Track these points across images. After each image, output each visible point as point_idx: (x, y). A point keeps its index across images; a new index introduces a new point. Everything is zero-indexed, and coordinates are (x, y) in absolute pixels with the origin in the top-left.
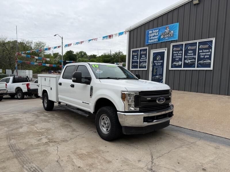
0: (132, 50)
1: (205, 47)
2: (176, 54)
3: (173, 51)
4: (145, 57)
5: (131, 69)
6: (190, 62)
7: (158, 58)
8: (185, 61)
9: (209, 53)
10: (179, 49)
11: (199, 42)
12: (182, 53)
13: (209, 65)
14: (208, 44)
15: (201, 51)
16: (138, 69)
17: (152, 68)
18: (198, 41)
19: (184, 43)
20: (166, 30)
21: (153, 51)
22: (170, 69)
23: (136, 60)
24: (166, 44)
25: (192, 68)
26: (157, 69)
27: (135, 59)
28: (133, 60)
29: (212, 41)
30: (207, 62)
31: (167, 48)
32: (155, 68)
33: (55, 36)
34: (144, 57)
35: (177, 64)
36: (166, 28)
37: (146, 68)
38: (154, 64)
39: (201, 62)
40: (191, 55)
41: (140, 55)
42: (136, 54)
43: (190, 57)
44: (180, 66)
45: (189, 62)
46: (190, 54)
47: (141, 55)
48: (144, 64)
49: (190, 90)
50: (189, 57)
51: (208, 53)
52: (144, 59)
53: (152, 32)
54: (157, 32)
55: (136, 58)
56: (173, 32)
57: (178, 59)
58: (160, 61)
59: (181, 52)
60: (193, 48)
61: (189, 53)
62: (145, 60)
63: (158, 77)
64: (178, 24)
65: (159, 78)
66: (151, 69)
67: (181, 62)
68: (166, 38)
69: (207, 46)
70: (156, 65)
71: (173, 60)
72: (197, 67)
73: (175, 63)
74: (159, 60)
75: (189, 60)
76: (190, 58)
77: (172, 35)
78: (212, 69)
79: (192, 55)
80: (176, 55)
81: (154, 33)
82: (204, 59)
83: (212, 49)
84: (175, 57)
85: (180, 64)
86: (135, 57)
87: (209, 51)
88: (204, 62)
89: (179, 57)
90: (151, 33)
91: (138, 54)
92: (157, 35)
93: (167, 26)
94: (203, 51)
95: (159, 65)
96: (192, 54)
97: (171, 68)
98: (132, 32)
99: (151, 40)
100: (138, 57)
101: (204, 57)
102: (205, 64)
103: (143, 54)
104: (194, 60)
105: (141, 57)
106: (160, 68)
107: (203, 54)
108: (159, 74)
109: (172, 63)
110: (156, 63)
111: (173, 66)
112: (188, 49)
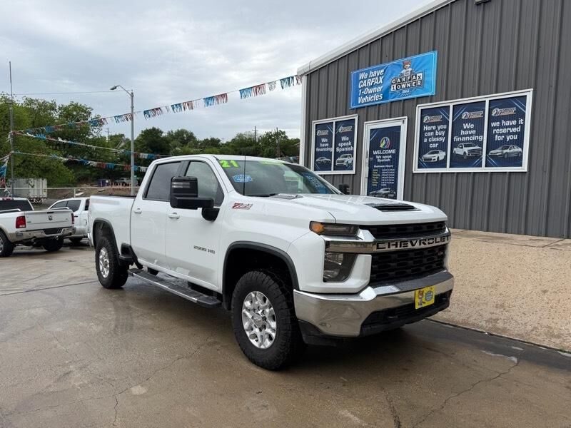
0: (315, 123)
1: (506, 113)
2: (430, 131)
3: (422, 124)
4: (350, 140)
6: (467, 152)
7: (384, 143)
8: (455, 149)
9: (518, 129)
10: (438, 119)
11: (490, 101)
12: (447, 130)
13: (517, 160)
14: (514, 106)
15: (497, 124)
16: (332, 172)
17: (368, 168)
18: (487, 99)
19: (451, 103)
20: (403, 71)
21: (369, 126)
22: (416, 170)
23: (325, 150)
24: (403, 107)
25: (473, 167)
26: (380, 171)
27: (323, 145)
28: (318, 150)
29: (526, 96)
30: (512, 151)
31: (406, 117)
32: (376, 168)
33: (113, 89)
34: (346, 141)
35: (434, 157)
36: (404, 64)
37: (352, 169)
38: (372, 159)
39: (498, 151)
40: (469, 135)
41: (336, 135)
42: (325, 133)
43: (469, 138)
44: (441, 164)
45: (465, 153)
46: (467, 133)
47: (338, 136)
48: (347, 159)
49: (468, 224)
50: (464, 139)
51: (514, 130)
52: (346, 147)
53: (368, 76)
54: (380, 75)
55: (325, 143)
56: (421, 74)
57: (435, 146)
58: (390, 152)
59: (444, 127)
60: (476, 115)
61: (464, 130)
62: (349, 149)
63: (384, 192)
64: (434, 54)
65: (386, 194)
66: (365, 171)
67: (444, 154)
68: (404, 91)
69: (511, 111)
70: (378, 160)
71: (424, 148)
72: (486, 166)
73: (427, 156)
74: (387, 149)
75: (466, 146)
76: (468, 141)
77: (419, 83)
78: (526, 170)
79: (472, 135)
80: (429, 134)
81: (371, 78)
82: (504, 144)
83: (524, 118)
84: (428, 140)
85: (440, 159)
86: (323, 140)
87: (518, 122)
88: (505, 151)
89: (437, 139)
90: (364, 80)
91: (330, 134)
92: (380, 85)
93: (405, 60)
94: (501, 124)
95: (387, 160)
96: (474, 132)
97: (419, 167)
98: (315, 78)
99: (364, 96)
100: (330, 142)
101: (505, 139)
102: (506, 156)
103: (344, 134)
104: (478, 148)
105: (338, 140)
106: (389, 168)
107: (501, 131)
108: (387, 184)
109: (420, 156)
110: (377, 155)
111: (422, 162)
112: (463, 118)
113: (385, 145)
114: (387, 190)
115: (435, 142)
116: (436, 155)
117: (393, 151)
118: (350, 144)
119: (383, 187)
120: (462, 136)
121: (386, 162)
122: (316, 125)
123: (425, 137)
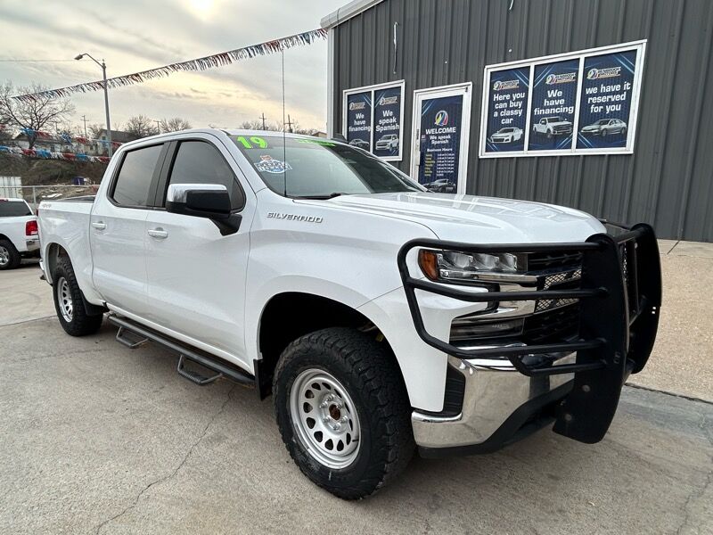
0: (346, 93)
1: (607, 75)
2: (502, 102)
3: (492, 93)
4: (394, 115)
6: (552, 130)
7: (440, 118)
8: (535, 125)
9: (623, 97)
10: (513, 84)
11: (586, 58)
12: (525, 101)
13: (620, 139)
14: (618, 65)
15: (594, 90)
17: (419, 152)
18: (582, 55)
19: (532, 63)
21: (420, 96)
22: (483, 154)
23: (360, 129)
24: (466, 70)
25: (559, 148)
26: (435, 156)
27: (358, 123)
28: (351, 129)
29: (636, 50)
30: (613, 126)
31: (471, 83)
32: (430, 153)
34: (389, 117)
35: (507, 137)
37: (397, 154)
38: (424, 140)
39: (593, 128)
40: (555, 107)
41: (375, 109)
42: (361, 106)
43: (554, 110)
44: (518, 145)
45: (549, 130)
46: (552, 103)
47: (378, 110)
48: (390, 141)
50: (548, 111)
51: (617, 98)
52: (389, 124)
55: (361, 120)
57: (509, 121)
58: (448, 130)
59: (522, 96)
60: (565, 78)
61: (549, 99)
62: (393, 128)
63: (440, 184)
65: (443, 187)
66: (415, 156)
67: (521, 132)
69: (614, 72)
70: (433, 142)
71: (494, 125)
72: (577, 147)
73: (498, 135)
74: (444, 127)
75: (550, 121)
76: (553, 115)
78: (632, 152)
79: (559, 106)
80: (501, 106)
82: (603, 117)
83: (631, 82)
84: (499, 114)
85: (516, 139)
86: (359, 116)
87: (622, 87)
88: (603, 127)
89: (512, 113)
91: (368, 107)
94: (599, 89)
95: (444, 142)
96: (562, 101)
97: (487, 151)
98: (345, 31)
100: (367, 119)
101: (604, 110)
102: (604, 134)
103: (387, 107)
104: (568, 123)
105: (378, 116)
106: (447, 152)
107: (600, 100)
108: (445, 174)
109: (488, 136)
110: (431, 134)
111: (491, 144)
112: (547, 82)
113: (442, 121)
114: (445, 182)
116: (510, 134)
117: (453, 130)
118: (394, 120)
119: (438, 178)
120: (545, 108)
121: (443, 144)
122: (349, 96)
123: (496, 110)
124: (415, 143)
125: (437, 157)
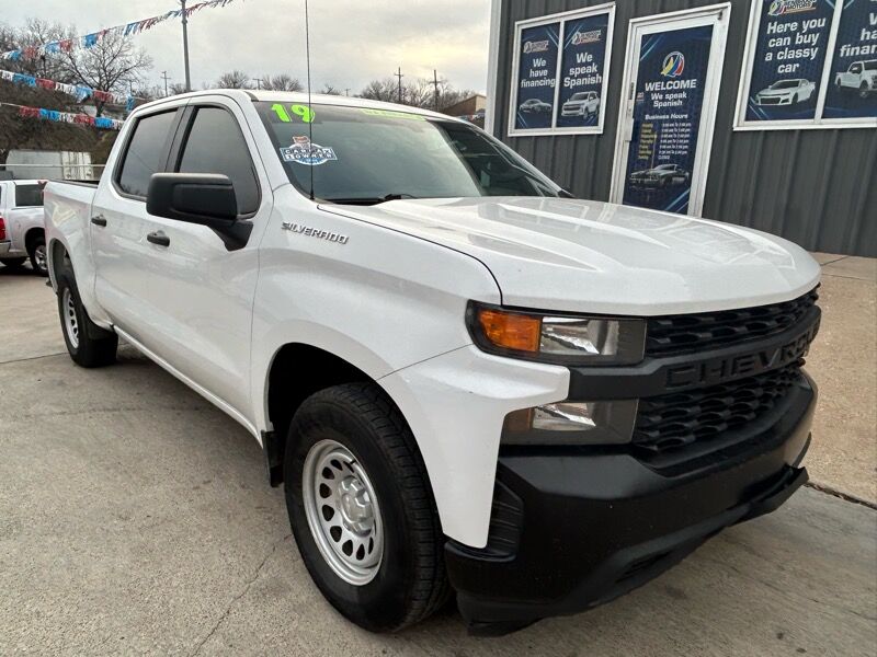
0: (520, 26)
2: (783, 35)
3: (765, 20)
4: (594, 60)
5: (513, 132)
6: (870, 82)
7: (671, 65)
8: (840, 75)
10: (805, 4)
12: (825, 32)
16: (554, 131)
21: (641, 28)
22: (740, 124)
23: (539, 83)
26: (658, 126)
27: (537, 74)
28: (525, 84)
31: (729, 4)
32: (649, 121)
34: (587, 64)
35: (786, 95)
37: (596, 124)
38: (641, 100)
41: (564, 51)
42: (542, 46)
44: (804, 109)
45: (864, 83)
47: (569, 53)
48: (586, 103)
49: (852, 240)
50: (867, 50)
52: (585, 75)
55: (541, 68)
57: (790, 68)
58: (683, 84)
59: (821, 23)
61: (872, 29)
62: (592, 81)
63: (663, 173)
65: (668, 178)
66: (625, 126)
67: (812, 86)
70: (657, 105)
71: (765, 75)
73: (770, 93)
74: (678, 78)
75: (869, 67)
80: (780, 42)
84: (775, 57)
85: (801, 99)
86: (538, 63)
89: (799, 54)
91: (553, 48)
95: (675, 104)
97: (747, 119)
100: (551, 68)
103: (584, 48)
105: (569, 62)
106: (678, 121)
108: (672, 156)
109: (753, 93)
110: (654, 92)
111: (756, 108)
113: (674, 69)
114: (671, 168)
115: (793, 61)
116: (792, 91)
117: (691, 84)
118: (594, 69)
119: (661, 162)
120: (861, 45)
121: (673, 107)
122: (523, 30)
123: (770, 50)
124: (627, 104)
125: (661, 128)
